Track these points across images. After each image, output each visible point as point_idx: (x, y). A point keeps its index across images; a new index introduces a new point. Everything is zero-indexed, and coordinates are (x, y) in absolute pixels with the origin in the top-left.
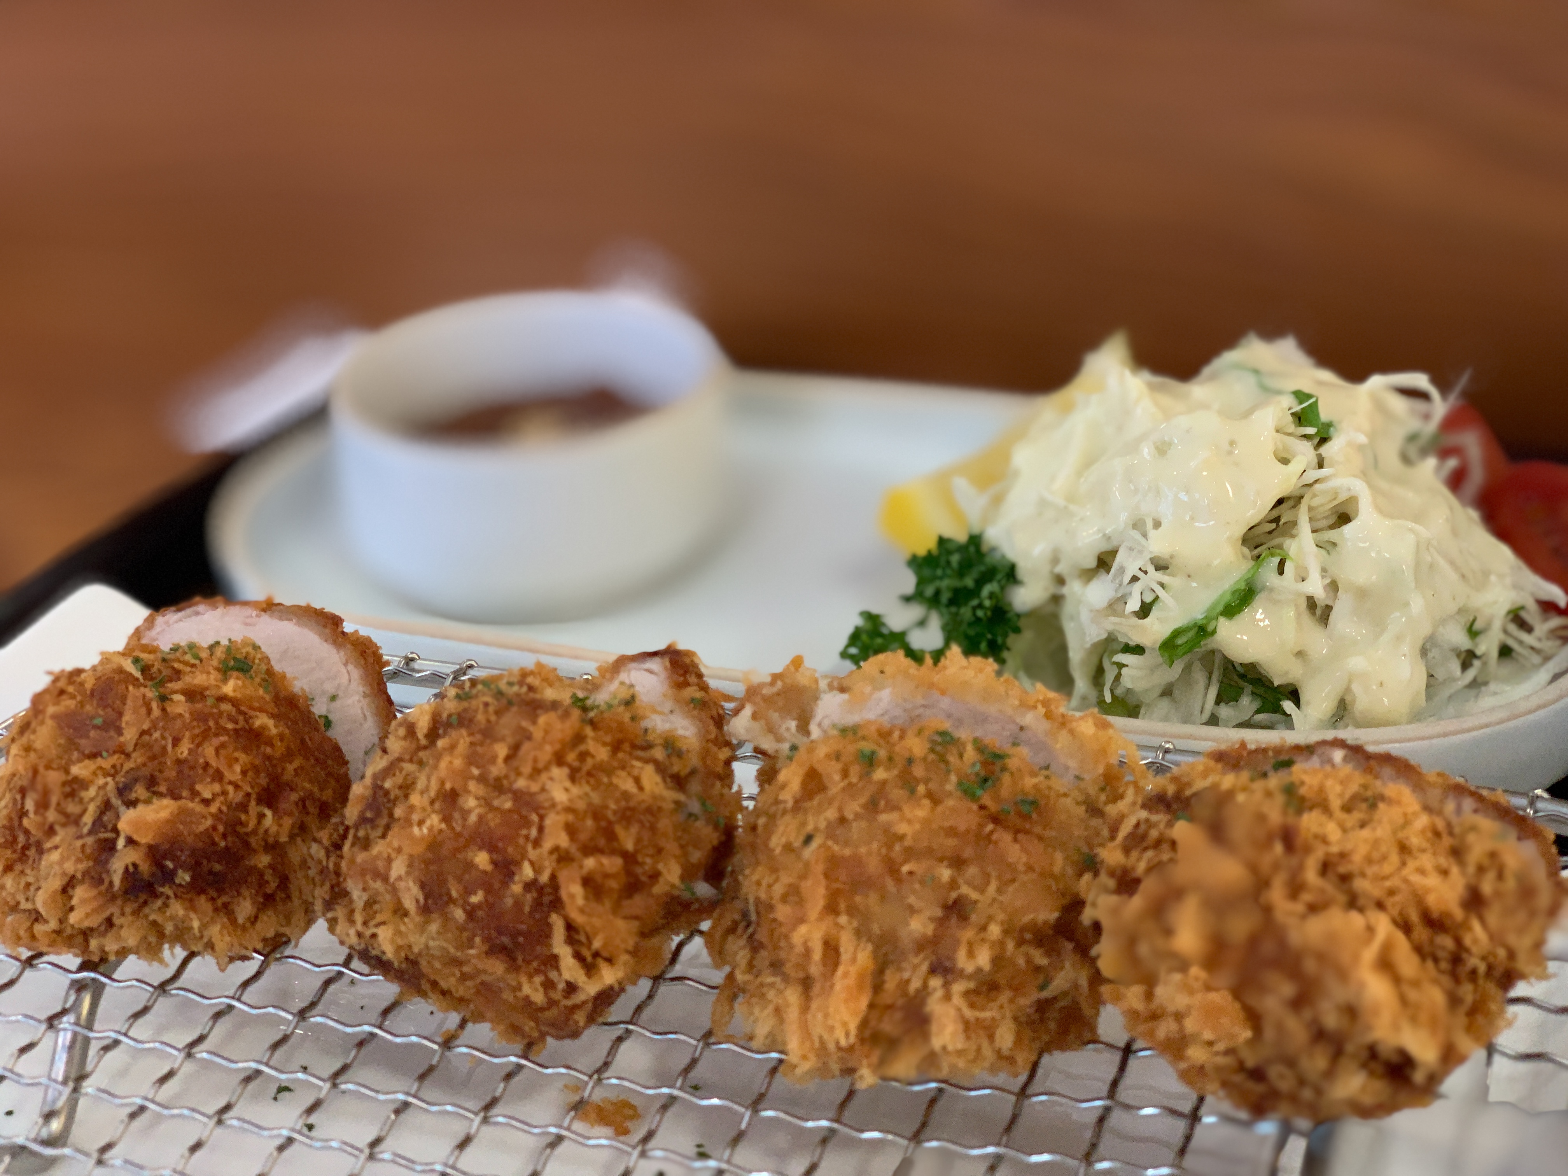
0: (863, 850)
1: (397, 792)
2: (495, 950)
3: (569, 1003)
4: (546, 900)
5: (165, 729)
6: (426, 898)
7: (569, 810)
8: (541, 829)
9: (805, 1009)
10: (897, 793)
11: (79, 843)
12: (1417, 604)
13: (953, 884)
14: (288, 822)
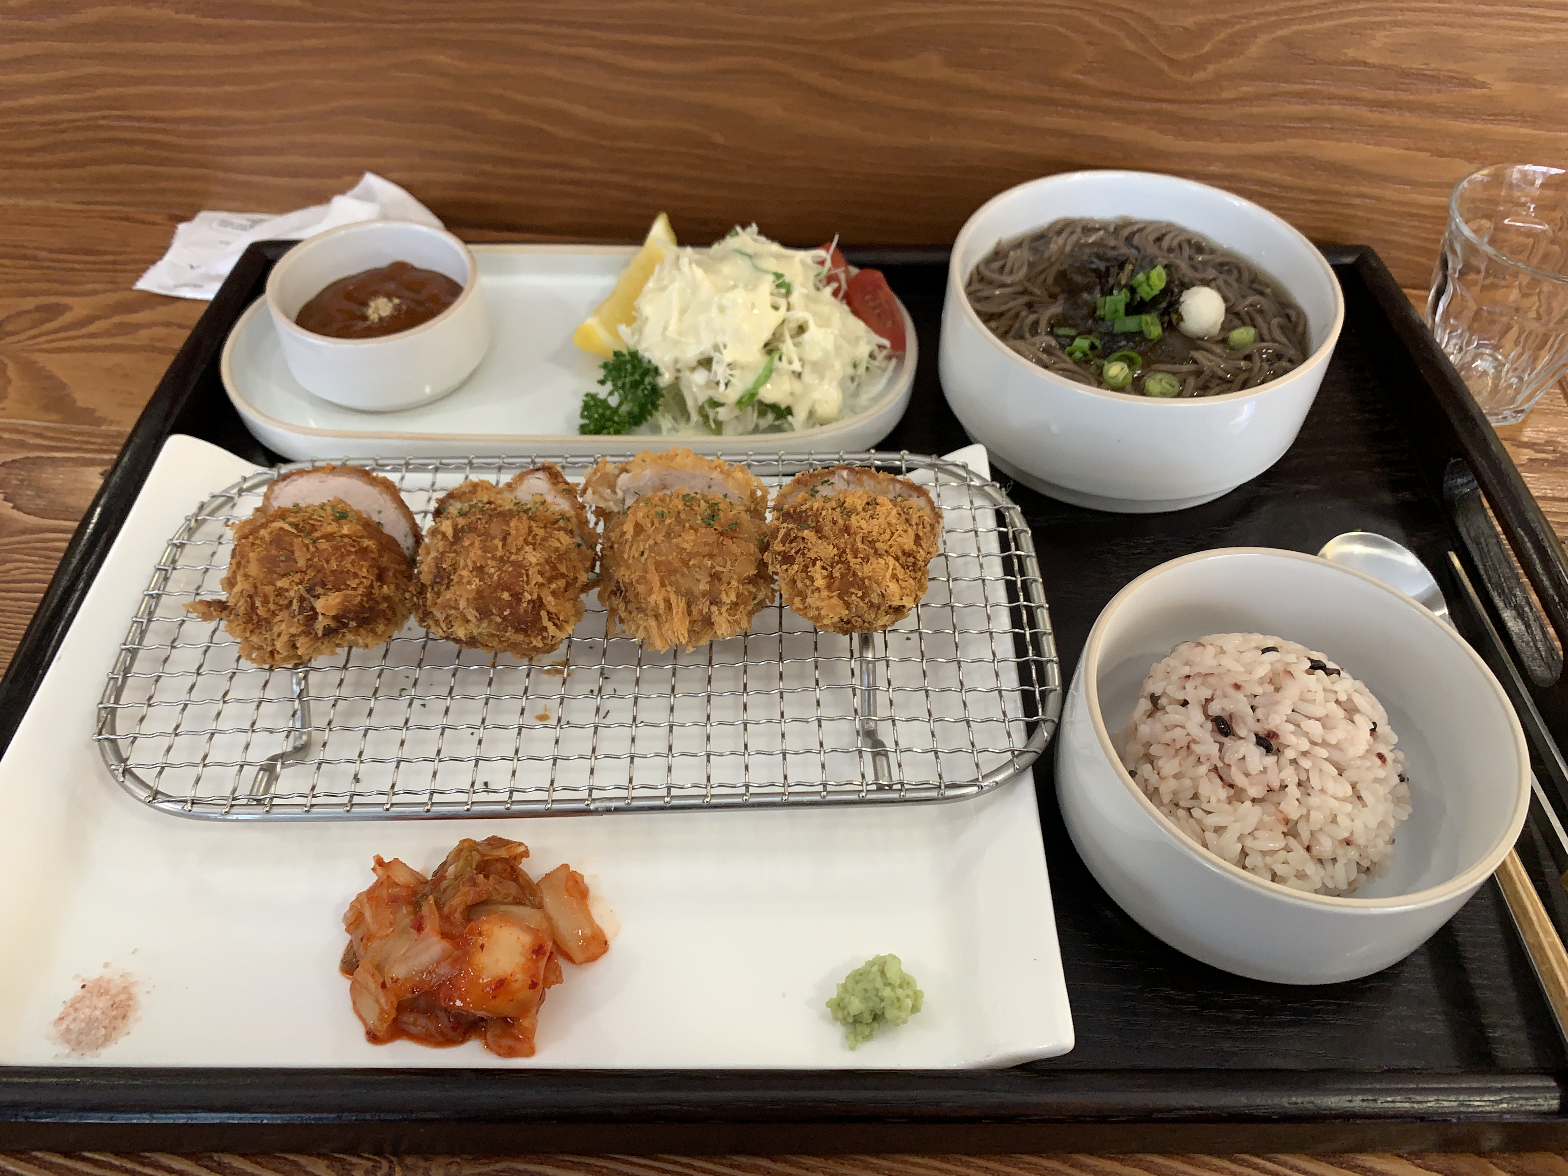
0: (670, 558)
1: (450, 568)
2: (517, 630)
3: (553, 643)
4: (537, 606)
5: (319, 556)
6: (480, 614)
7: (537, 564)
8: (527, 575)
9: (659, 627)
10: (677, 528)
11: (296, 620)
12: (838, 365)
13: (713, 567)
14: (393, 587)
